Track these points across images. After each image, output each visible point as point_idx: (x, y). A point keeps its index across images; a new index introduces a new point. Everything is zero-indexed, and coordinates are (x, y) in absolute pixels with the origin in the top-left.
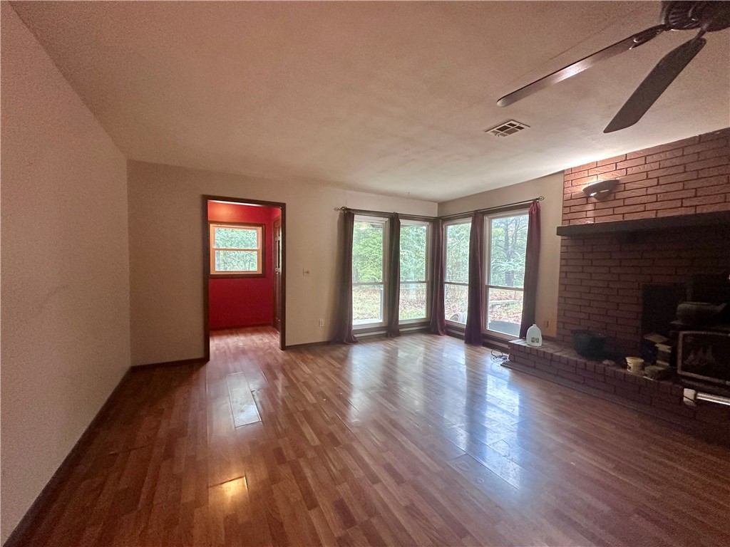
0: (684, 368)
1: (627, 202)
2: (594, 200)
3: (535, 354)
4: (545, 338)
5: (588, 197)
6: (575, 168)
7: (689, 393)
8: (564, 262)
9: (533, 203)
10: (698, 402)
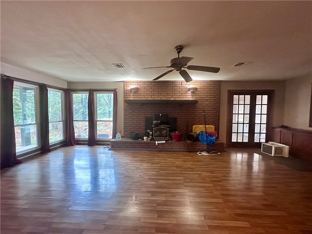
0: (155, 137)
1: (141, 94)
2: (133, 92)
3: (120, 142)
4: (122, 137)
5: (131, 91)
6: (127, 81)
7: (156, 142)
8: (125, 111)
9: (115, 90)
10: (158, 144)
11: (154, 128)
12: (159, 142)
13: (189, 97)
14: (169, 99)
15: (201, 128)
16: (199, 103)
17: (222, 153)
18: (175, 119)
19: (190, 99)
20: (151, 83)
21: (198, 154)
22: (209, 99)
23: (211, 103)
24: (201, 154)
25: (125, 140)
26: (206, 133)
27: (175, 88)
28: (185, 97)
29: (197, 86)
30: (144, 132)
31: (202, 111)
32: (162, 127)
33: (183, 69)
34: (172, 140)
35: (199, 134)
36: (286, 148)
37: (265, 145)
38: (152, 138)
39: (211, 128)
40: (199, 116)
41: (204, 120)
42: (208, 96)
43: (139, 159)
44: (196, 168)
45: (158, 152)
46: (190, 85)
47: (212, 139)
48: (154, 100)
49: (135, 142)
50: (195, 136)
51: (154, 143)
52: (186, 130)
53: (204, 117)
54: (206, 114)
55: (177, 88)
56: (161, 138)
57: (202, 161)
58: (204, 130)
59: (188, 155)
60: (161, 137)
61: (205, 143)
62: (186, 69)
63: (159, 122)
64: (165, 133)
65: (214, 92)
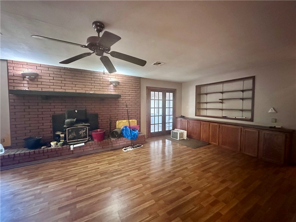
0: (69, 139)
1: (43, 84)
2: (27, 80)
5: (24, 77)
6: (15, 61)
7: (72, 146)
10: (74, 148)
11: (67, 129)
12: (75, 146)
13: (111, 91)
14: (87, 92)
15: (125, 123)
16: (121, 98)
17: (144, 145)
18: (96, 116)
19: (112, 93)
20: (60, 69)
21: (123, 150)
22: (131, 94)
23: (133, 98)
24: (126, 151)
25: (13, 153)
26: (130, 128)
27: (94, 79)
28: (106, 90)
29: (119, 80)
30: (52, 135)
31: (124, 106)
32: (80, 126)
33: (105, 54)
34: (93, 140)
35: (123, 130)
36: (185, 133)
37: (173, 132)
38: (64, 142)
39: (134, 122)
40: (122, 111)
41: (127, 115)
42: (130, 91)
43: (42, 177)
44: (123, 168)
45: (75, 158)
46: (112, 78)
47: (135, 133)
48: (65, 92)
49: (34, 152)
50: (119, 132)
51: (69, 148)
52: (109, 127)
53: (127, 111)
54: (129, 108)
55: (97, 80)
56: (79, 140)
57: (128, 159)
58: (127, 124)
59: (113, 154)
60: (77, 138)
61: (129, 138)
62: (109, 56)
63: (75, 120)
64: (84, 133)
65: (135, 87)
